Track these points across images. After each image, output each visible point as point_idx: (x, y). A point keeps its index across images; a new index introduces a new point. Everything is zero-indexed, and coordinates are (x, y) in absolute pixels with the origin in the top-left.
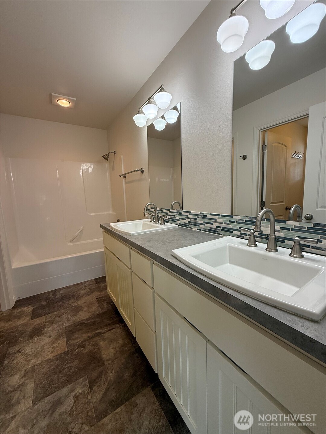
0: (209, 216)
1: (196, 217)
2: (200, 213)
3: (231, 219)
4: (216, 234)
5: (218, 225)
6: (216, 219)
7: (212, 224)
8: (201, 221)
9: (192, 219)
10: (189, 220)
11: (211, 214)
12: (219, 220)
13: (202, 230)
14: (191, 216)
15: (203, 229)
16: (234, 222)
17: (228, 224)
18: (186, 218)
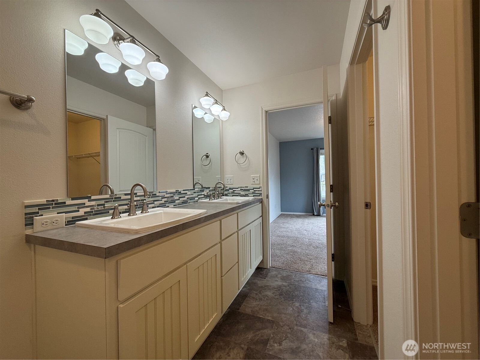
0: (182, 192)
1: (172, 195)
2: (176, 191)
3: (194, 191)
4: (187, 204)
5: (188, 197)
6: (187, 193)
7: (185, 197)
8: (176, 197)
9: (169, 197)
10: (166, 199)
11: (184, 190)
12: (189, 193)
13: (178, 205)
14: (168, 195)
15: (179, 203)
16: (195, 192)
17: (193, 194)
18: (162, 198)
